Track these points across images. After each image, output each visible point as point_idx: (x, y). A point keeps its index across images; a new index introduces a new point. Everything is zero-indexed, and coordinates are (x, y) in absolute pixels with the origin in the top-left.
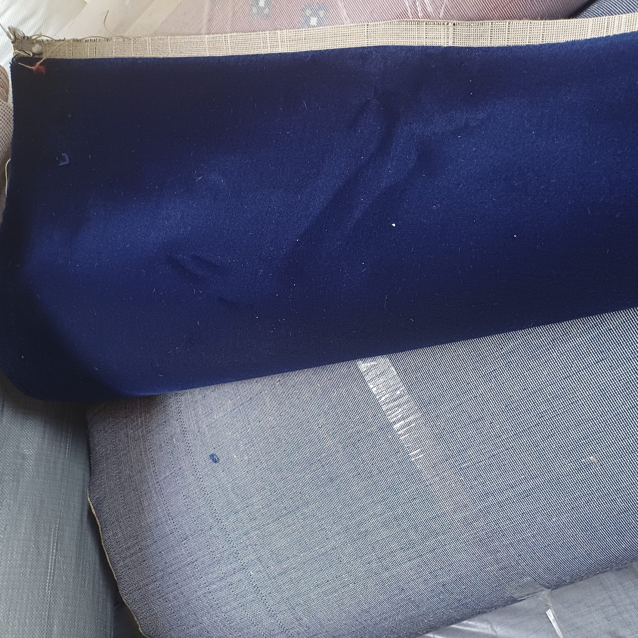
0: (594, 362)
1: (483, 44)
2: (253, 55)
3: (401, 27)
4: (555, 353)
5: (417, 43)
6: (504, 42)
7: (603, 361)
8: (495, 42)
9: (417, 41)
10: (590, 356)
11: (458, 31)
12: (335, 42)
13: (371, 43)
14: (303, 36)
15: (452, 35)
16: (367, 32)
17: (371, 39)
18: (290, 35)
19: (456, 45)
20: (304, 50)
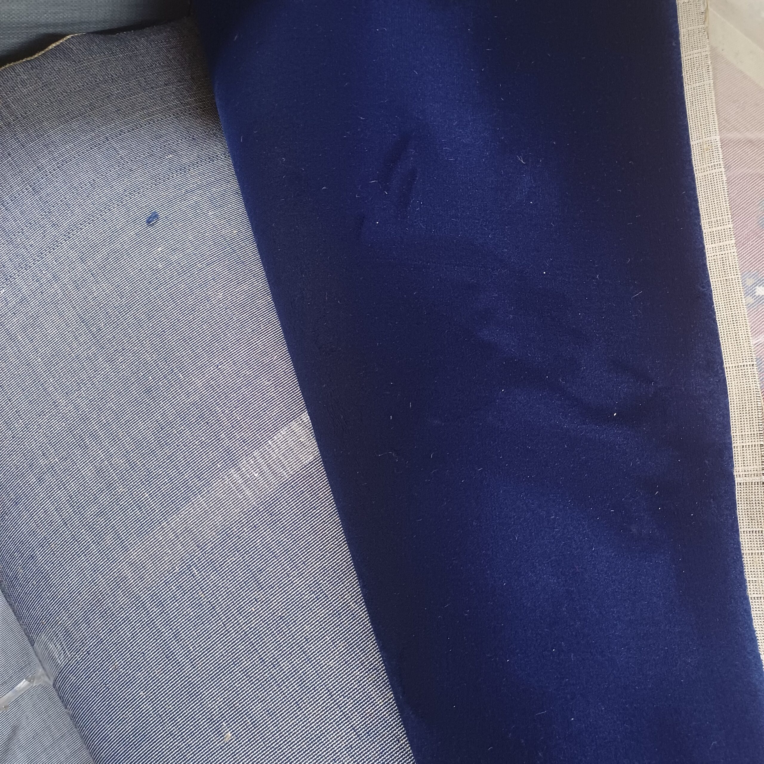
0: (354, 724)
1: (742, 522)
2: (698, 209)
3: (754, 411)
4: (359, 673)
5: (735, 434)
6: (747, 549)
7: (356, 736)
8: (746, 538)
9: (738, 435)
10: (361, 718)
11: (756, 488)
12: (727, 323)
13: (729, 373)
14: (730, 277)
15: (750, 481)
16: (744, 366)
17: (735, 372)
18: (730, 258)
19: (736, 487)
20: (711, 281)
